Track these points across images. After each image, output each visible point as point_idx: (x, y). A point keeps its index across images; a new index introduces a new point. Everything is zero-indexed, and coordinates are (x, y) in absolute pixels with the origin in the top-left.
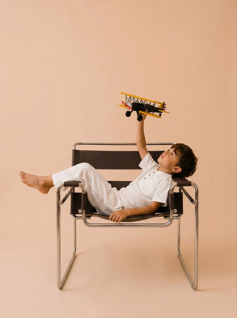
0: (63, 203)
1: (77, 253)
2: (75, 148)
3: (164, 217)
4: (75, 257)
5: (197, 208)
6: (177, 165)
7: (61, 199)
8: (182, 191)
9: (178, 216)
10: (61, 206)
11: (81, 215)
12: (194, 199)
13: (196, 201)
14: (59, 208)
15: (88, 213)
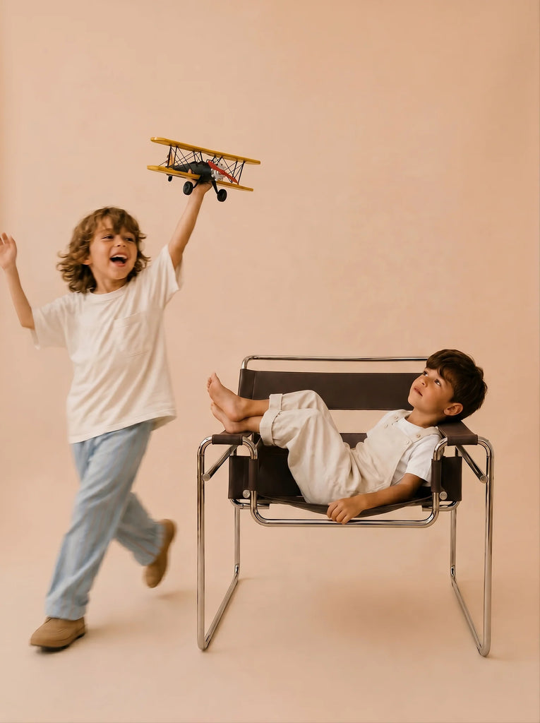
0: (211, 476)
1: (240, 576)
2: (246, 367)
3: (421, 506)
4: (237, 583)
5: (489, 490)
6: (452, 400)
7: (207, 469)
8: (460, 454)
9: (451, 505)
10: (207, 483)
11: (248, 501)
12: (484, 470)
13: (488, 475)
14: (201, 488)
15: (262, 498)
